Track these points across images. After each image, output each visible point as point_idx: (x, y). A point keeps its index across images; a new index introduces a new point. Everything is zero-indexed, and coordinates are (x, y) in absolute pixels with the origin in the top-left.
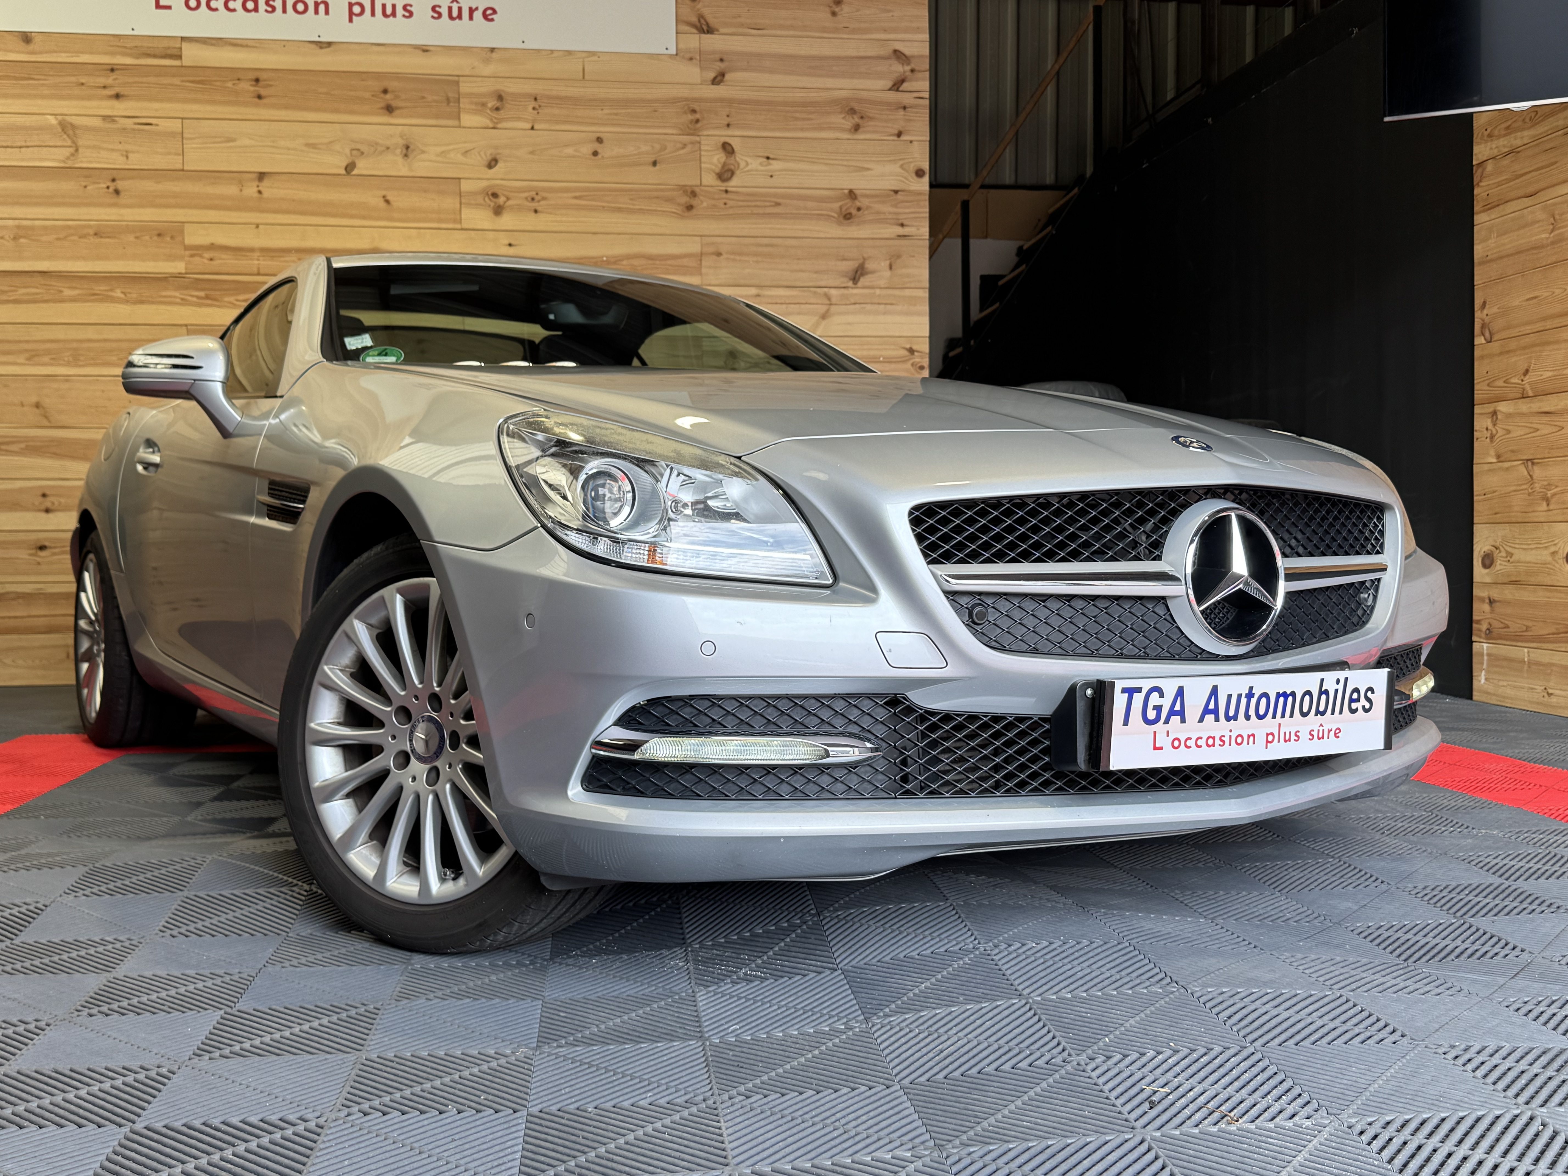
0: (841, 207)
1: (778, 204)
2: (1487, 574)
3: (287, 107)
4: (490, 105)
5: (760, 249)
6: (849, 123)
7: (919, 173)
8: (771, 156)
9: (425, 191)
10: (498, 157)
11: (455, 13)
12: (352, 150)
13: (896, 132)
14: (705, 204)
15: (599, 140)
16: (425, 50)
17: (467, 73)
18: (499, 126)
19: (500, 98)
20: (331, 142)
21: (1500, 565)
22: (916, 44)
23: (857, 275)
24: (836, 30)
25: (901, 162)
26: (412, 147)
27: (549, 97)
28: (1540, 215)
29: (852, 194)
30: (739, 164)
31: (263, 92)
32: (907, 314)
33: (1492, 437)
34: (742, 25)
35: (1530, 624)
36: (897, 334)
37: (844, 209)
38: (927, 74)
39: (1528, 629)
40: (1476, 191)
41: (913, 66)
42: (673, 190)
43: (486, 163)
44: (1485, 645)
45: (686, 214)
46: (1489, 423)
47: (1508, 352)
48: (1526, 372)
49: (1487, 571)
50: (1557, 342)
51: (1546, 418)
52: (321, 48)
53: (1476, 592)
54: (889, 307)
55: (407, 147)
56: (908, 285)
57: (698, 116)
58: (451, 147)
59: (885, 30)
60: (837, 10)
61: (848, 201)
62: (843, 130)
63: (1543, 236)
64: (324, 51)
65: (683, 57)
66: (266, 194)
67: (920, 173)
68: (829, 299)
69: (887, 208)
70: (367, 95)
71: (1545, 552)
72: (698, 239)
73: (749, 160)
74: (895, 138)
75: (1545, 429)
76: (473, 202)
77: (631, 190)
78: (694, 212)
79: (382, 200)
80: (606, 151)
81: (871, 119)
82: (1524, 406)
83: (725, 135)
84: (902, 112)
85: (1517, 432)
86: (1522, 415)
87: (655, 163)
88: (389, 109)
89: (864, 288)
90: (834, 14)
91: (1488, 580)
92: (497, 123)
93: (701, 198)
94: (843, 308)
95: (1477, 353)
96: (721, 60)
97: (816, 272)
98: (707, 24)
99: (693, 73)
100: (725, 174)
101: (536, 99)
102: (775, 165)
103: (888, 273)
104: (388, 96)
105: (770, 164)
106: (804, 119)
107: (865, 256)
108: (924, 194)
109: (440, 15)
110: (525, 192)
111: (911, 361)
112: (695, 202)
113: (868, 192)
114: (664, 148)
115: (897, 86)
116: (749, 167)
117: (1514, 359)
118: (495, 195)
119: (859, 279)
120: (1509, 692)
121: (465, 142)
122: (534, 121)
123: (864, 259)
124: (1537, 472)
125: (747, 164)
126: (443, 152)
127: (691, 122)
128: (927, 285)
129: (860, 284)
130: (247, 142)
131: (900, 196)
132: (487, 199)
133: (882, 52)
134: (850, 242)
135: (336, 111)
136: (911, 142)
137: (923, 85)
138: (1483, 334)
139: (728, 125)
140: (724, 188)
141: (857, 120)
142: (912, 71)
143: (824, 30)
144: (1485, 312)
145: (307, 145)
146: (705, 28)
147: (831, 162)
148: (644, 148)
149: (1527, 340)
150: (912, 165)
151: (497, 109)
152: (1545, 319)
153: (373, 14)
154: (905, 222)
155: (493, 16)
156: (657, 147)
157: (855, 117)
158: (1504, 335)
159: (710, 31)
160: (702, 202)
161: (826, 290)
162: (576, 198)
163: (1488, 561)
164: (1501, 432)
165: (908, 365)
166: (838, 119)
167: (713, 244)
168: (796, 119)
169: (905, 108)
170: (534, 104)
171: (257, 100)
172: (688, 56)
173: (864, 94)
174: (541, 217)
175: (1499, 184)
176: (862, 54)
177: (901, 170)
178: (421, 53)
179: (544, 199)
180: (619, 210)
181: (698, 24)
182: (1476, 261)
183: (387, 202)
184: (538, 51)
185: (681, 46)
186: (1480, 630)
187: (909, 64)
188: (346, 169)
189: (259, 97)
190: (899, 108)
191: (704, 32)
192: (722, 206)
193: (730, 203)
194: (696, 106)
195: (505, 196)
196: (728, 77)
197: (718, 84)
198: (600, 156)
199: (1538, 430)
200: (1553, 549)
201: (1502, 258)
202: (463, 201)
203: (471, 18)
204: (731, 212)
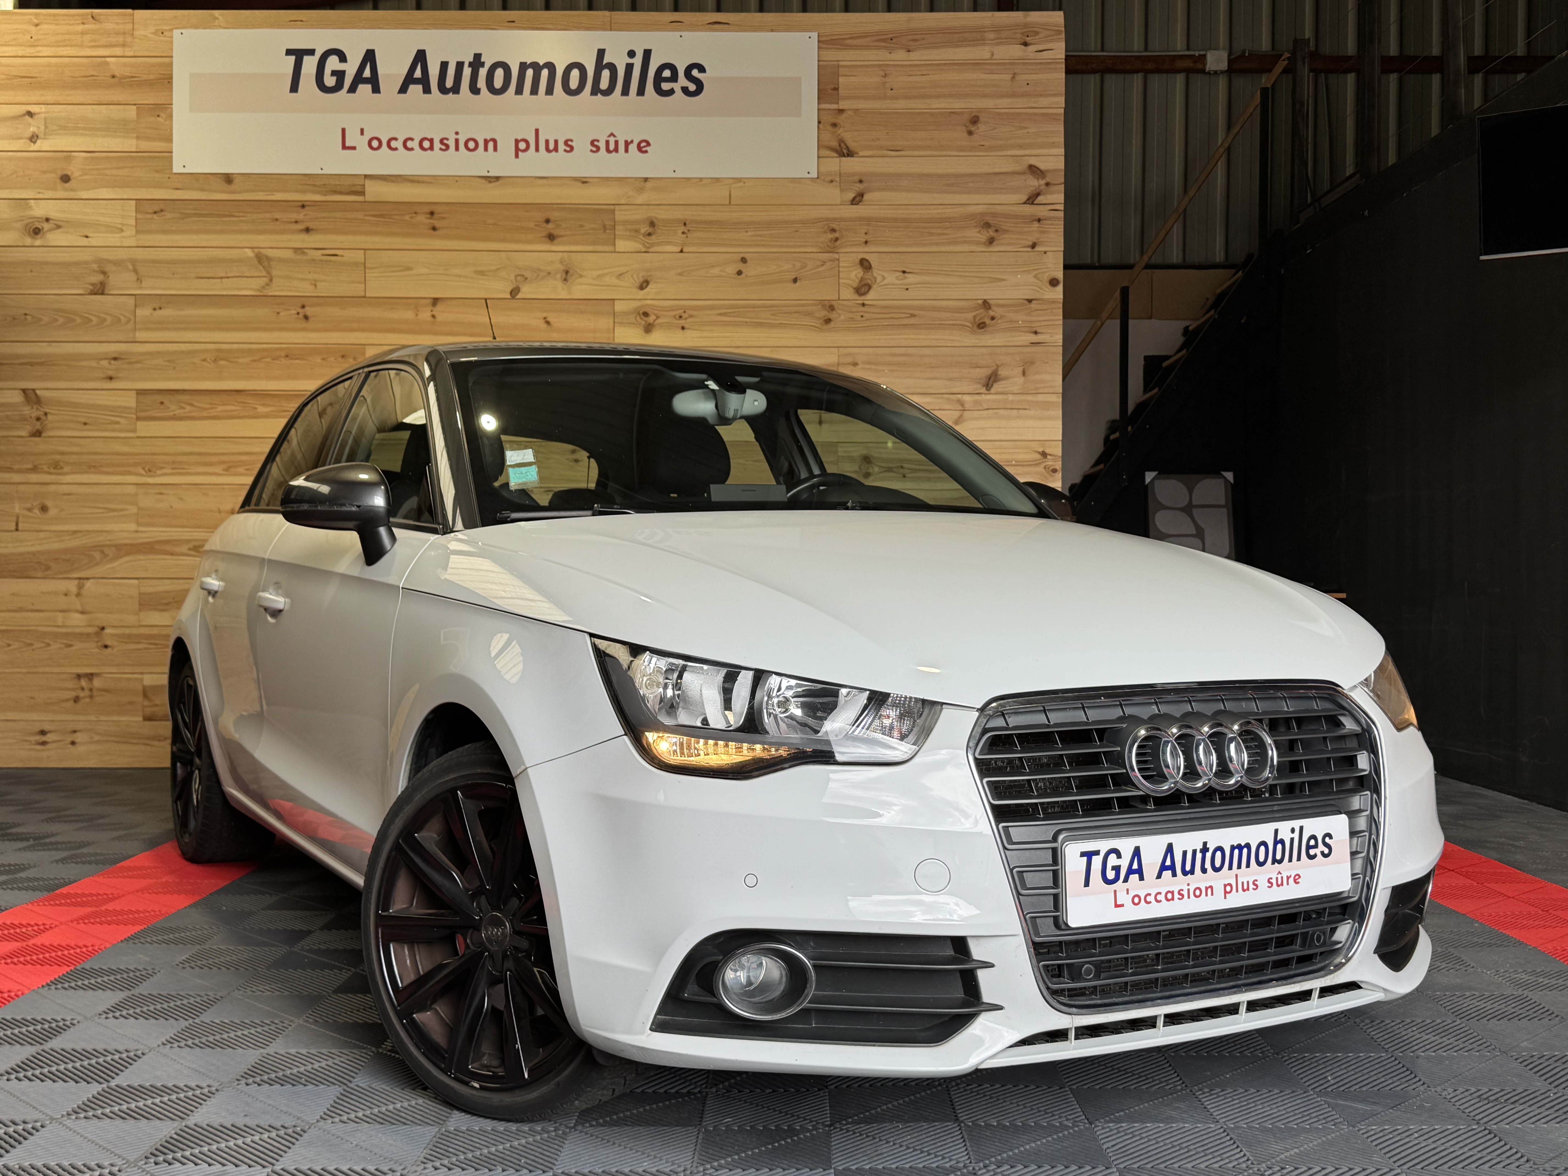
0: (975, 317)
1: (913, 315)
3: (460, 238)
4: (643, 231)
5: (896, 359)
6: (983, 237)
7: (1053, 282)
8: (907, 270)
9: (582, 312)
10: (649, 279)
11: (612, 147)
12: (517, 276)
13: (1031, 243)
14: (842, 318)
15: (744, 260)
16: (584, 181)
17: (623, 202)
18: (651, 250)
19: (652, 224)
20: (497, 270)
22: (1051, 158)
23: (990, 381)
24: (972, 148)
25: (1035, 273)
26: (571, 272)
27: (696, 222)
29: (986, 305)
30: (875, 279)
31: (437, 224)
32: (1040, 418)
34: (881, 148)
36: (1030, 438)
37: (977, 319)
38: (1062, 187)
41: (1048, 180)
42: (813, 305)
43: (638, 285)
45: (825, 327)
52: (490, 182)
54: (1022, 412)
55: (567, 272)
56: (1041, 391)
57: (837, 235)
58: (606, 271)
59: (1021, 147)
60: (973, 129)
61: (982, 310)
62: (978, 243)
64: (493, 184)
65: (824, 181)
66: (439, 317)
67: (1055, 282)
68: (962, 405)
69: (1021, 318)
70: (531, 225)
72: (835, 350)
73: (886, 275)
74: (1029, 249)
76: (625, 321)
77: (772, 306)
78: (832, 324)
79: (543, 321)
80: (750, 270)
81: (1006, 231)
83: (861, 252)
84: (1036, 224)
87: (795, 280)
88: (551, 237)
89: (996, 394)
90: (970, 133)
92: (649, 248)
93: (839, 311)
94: (976, 414)
96: (861, 181)
97: (950, 379)
98: (847, 148)
99: (833, 194)
100: (863, 289)
101: (685, 224)
102: (911, 279)
103: (1021, 380)
104: (551, 226)
105: (906, 278)
106: (939, 234)
107: (998, 363)
108: (1058, 302)
109: (598, 148)
110: (673, 310)
111: (1043, 465)
112: (833, 316)
113: (1002, 302)
114: (805, 266)
115: (1031, 200)
116: (885, 282)
118: (646, 314)
119: (992, 385)
121: (619, 266)
122: (684, 244)
123: (998, 366)
125: (884, 278)
126: (599, 276)
127: (831, 240)
128: (1061, 391)
129: (993, 390)
130: (423, 270)
131: (1033, 305)
132: (638, 319)
133: (1018, 168)
134: (983, 350)
135: (503, 240)
136: (1045, 253)
137: (1057, 197)
139: (866, 242)
140: (861, 302)
141: (992, 233)
142: (1047, 184)
143: (961, 149)
145: (477, 272)
146: (845, 151)
147: (967, 274)
148: (787, 266)
150: (1047, 275)
151: (650, 234)
153: (537, 150)
154: (1038, 330)
155: (648, 149)
156: (798, 265)
157: (989, 230)
159: (850, 154)
160: (840, 315)
161: (959, 396)
162: (720, 314)
165: (1041, 469)
166: (974, 234)
167: (849, 354)
168: (932, 234)
169: (1039, 220)
170: (683, 229)
171: (432, 232)
172: (829, 179)
173: (999, 209)
174: (688, 333)
176: (997, 170)
177: (1035, 280)
178: (581, 184)
179: (691, 316)
180: (761, 325)
181: (838, 148)
183: (548, 323)
184: (688, 179)
185: (822, 169)
187: (1044, 177)
188: (511, 293)
189: (434, 229)
190: (1033, 221)
191: (844, 156)
192: (859, 318)
193: (867, 316)
194: (835, 226)
195: (655, 314)
196: (866, 197)
197: (857, 204)
198: (743, 275)
202: (616, 320)
203: (627, 151)
204: (868, 323)
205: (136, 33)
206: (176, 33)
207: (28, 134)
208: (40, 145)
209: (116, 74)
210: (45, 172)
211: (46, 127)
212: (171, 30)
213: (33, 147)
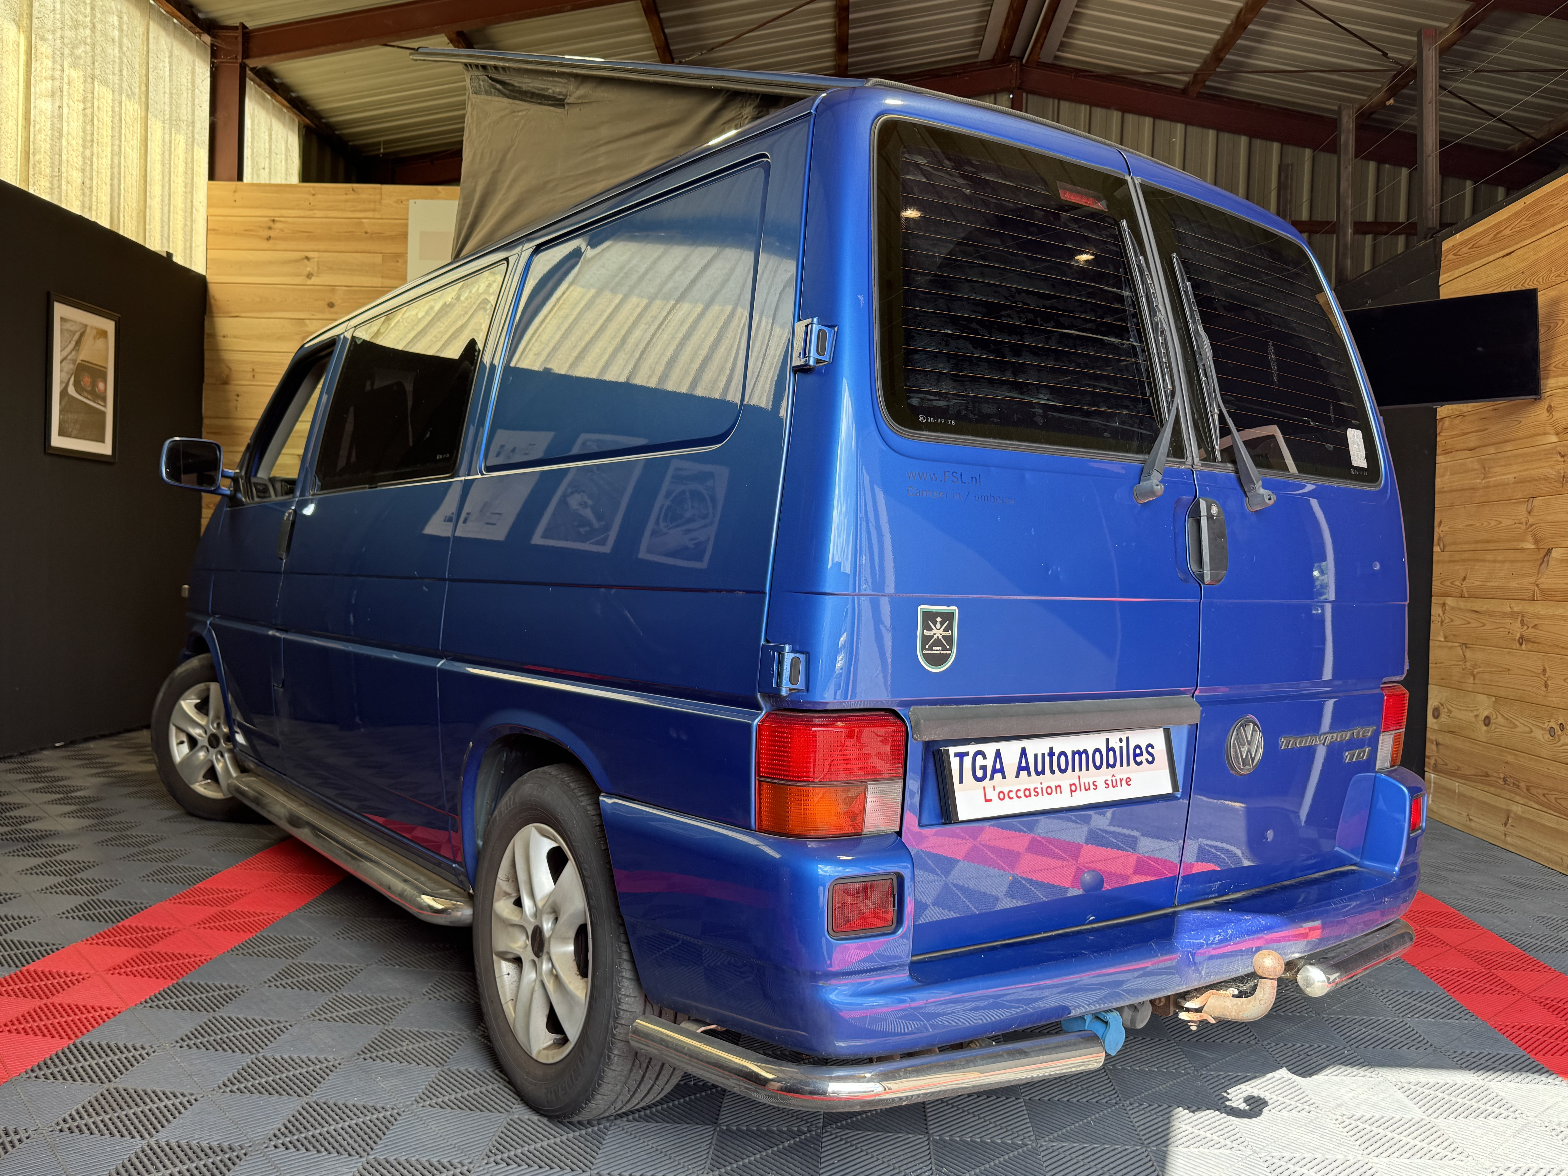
2: (1436, 723)
21: (1443, 718)
28: (1477, 466)
33: (1442, 622)
35: (1460, 765)
39: (1459, 769)
40: (1438, 439)
44: (1433, 775)
46: (1440, 612)
47: (1454, 561)
48: (1464, 579)
49: (1435, 720)
50: (1484, 561)
51: (1475, 616)
53: (1429, 735)
63: (1478, 481)
71: (1471, 714)
75: (1474, 624)
82: (1462, 604)
85: (1457, 622)
86: (1460, 609)
91: (1436, 727)
95: (1435, 558)
117: (1457, 567)
120: (1446, 813)
124: (1468, 654)
138: (1439, 545)
144: (1441, 528)
149: (1466, 555)
152: (1477, 542)
158: (1452, 548)
163: (1437, 714)
164: (1447, 620)
175: (1453, 437)
182: (1436, 490)
186: (1429, 763)
199: (1469, 623)
200: (1476, 713)
201: (1451, 491)
205: (383, 202)
206: (411, 202)
207: (306, 273)
208: (314, 280)
209: (369, 231)
210: (317, 300)
211: (318, 268)
212: (408, 200)
213: (309, 282)
